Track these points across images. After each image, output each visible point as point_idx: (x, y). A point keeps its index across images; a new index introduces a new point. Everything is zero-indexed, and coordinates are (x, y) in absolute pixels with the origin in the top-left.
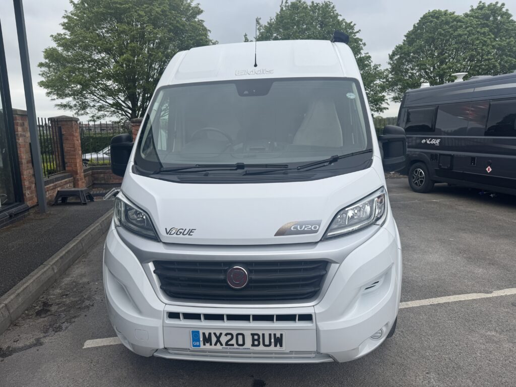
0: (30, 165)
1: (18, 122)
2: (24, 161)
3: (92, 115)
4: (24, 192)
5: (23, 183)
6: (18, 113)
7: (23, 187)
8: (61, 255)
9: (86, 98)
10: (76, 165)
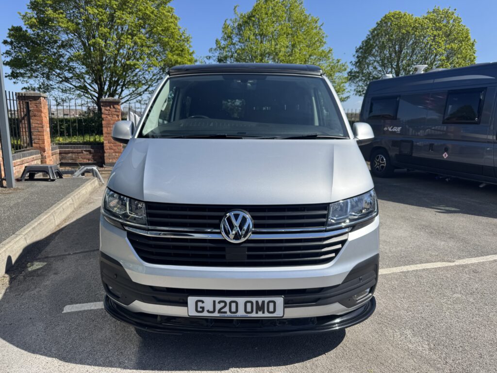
8: (34, 226)
10: (44, 142)
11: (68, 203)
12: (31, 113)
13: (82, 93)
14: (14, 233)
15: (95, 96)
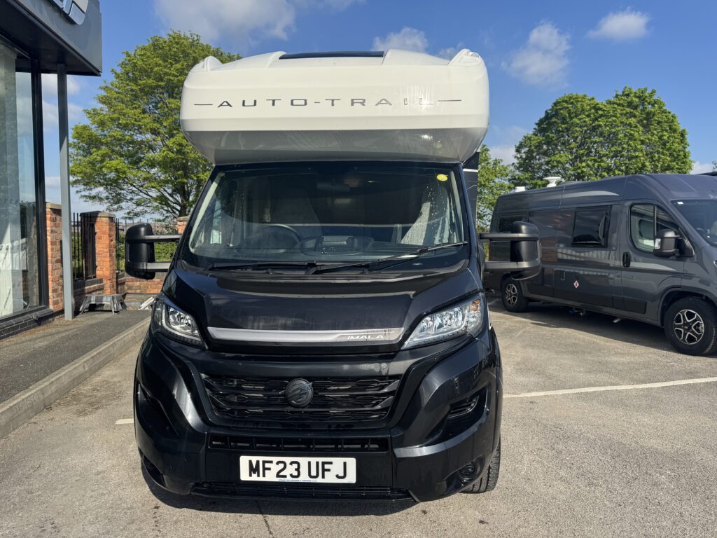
3: (128, 211)
4: (50, 294)
5: (49, 285)
7: (50, 288)
8: (93, 355)
9: (121, 189)
10: (108, 269)
12: (96, 236)
13: (160, 206)
15: (176, 209)
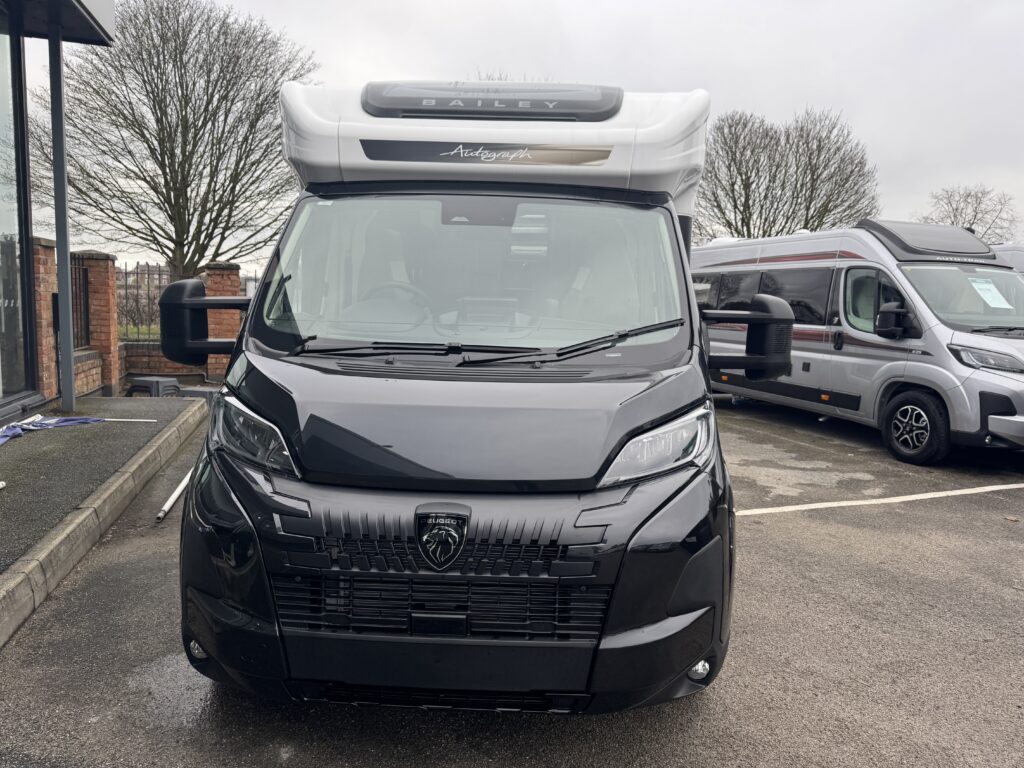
0: (51, 330)
1: (39, 259)
2: (44, 323)
4: (40, 374)
5: (40, 360)
6: (43, 243)
7: (40, 365)
10: (110, 336)
11: (173, 436)
12: (91, 287)
13: (143, 242)
14: (116, 471)
15: (169, 248)
